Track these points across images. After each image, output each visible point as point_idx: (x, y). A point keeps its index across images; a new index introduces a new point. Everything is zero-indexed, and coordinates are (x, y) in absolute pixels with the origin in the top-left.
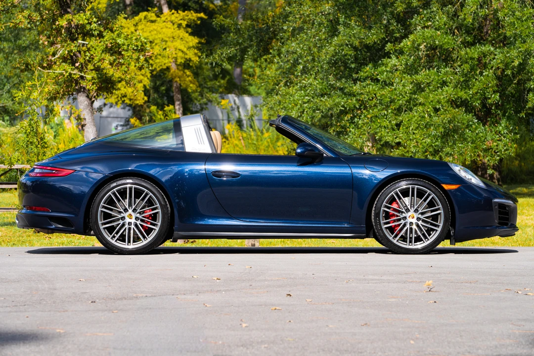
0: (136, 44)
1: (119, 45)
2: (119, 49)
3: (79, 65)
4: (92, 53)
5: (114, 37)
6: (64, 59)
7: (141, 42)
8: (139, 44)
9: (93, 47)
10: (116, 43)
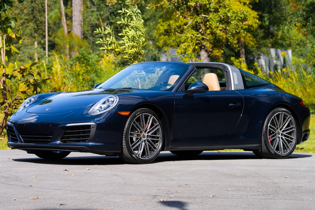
0: (241, 16)
1: (228, 17)
2: (229, 19)
3: (202, 31)
4: (211, 23)
5: (226, 12)
6: (192, 27)
7: (244, 14)
8: (243, 16)
9: (211, 19)
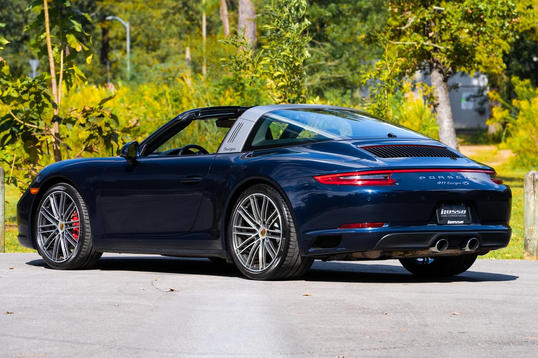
0: (502, 8)
1: (480, 10)
2: (481, 15)
3: (433, 35)
4: (448, 20)
6: (416, 29)
7: (508, 6)
8: (506, 8)
9: (450, 14)
10: (477, 8)
